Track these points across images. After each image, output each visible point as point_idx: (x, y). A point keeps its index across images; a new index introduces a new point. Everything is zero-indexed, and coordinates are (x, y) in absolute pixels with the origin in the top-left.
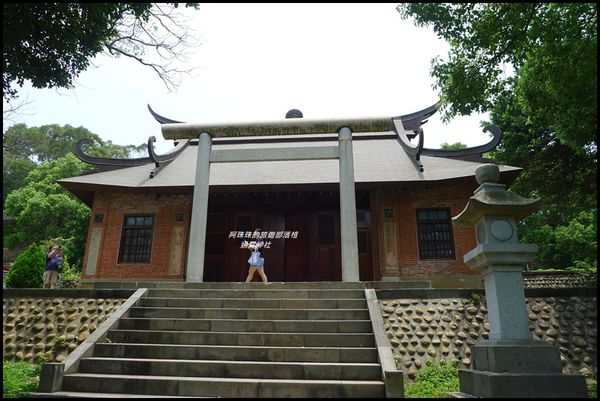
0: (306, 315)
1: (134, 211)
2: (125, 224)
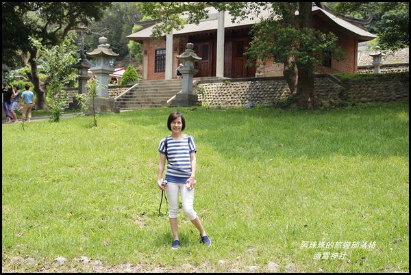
0: (171, 89)
1: (159, 48)
2: (156, 54)
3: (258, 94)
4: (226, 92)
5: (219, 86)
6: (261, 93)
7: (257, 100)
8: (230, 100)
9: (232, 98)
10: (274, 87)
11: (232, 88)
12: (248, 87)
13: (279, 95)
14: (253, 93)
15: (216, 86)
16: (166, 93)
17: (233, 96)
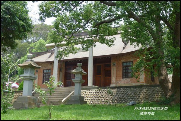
1: (46, 68)
2: (44, 72)
3: (123, 97)
4: (100, 95)
5: (94, 91)
6: (125, 96)
7: (122, 101)
8: (103, 100)
9: (104, 99)
10: (134, 92)
11: (104, 93)
12: (115, 92)
13: (138, 97)
14: (120, 96)
15: (92, 92)
16: (58, 95)
17: (105, 98)
